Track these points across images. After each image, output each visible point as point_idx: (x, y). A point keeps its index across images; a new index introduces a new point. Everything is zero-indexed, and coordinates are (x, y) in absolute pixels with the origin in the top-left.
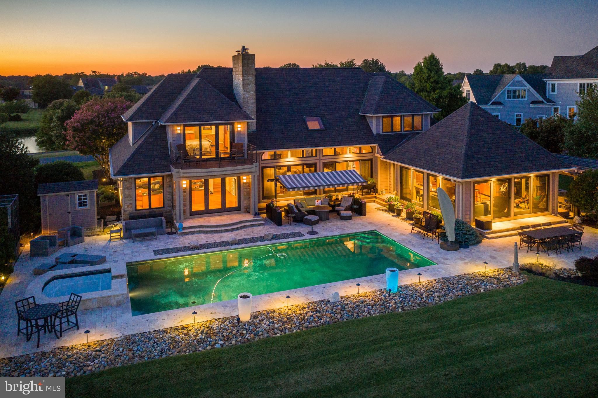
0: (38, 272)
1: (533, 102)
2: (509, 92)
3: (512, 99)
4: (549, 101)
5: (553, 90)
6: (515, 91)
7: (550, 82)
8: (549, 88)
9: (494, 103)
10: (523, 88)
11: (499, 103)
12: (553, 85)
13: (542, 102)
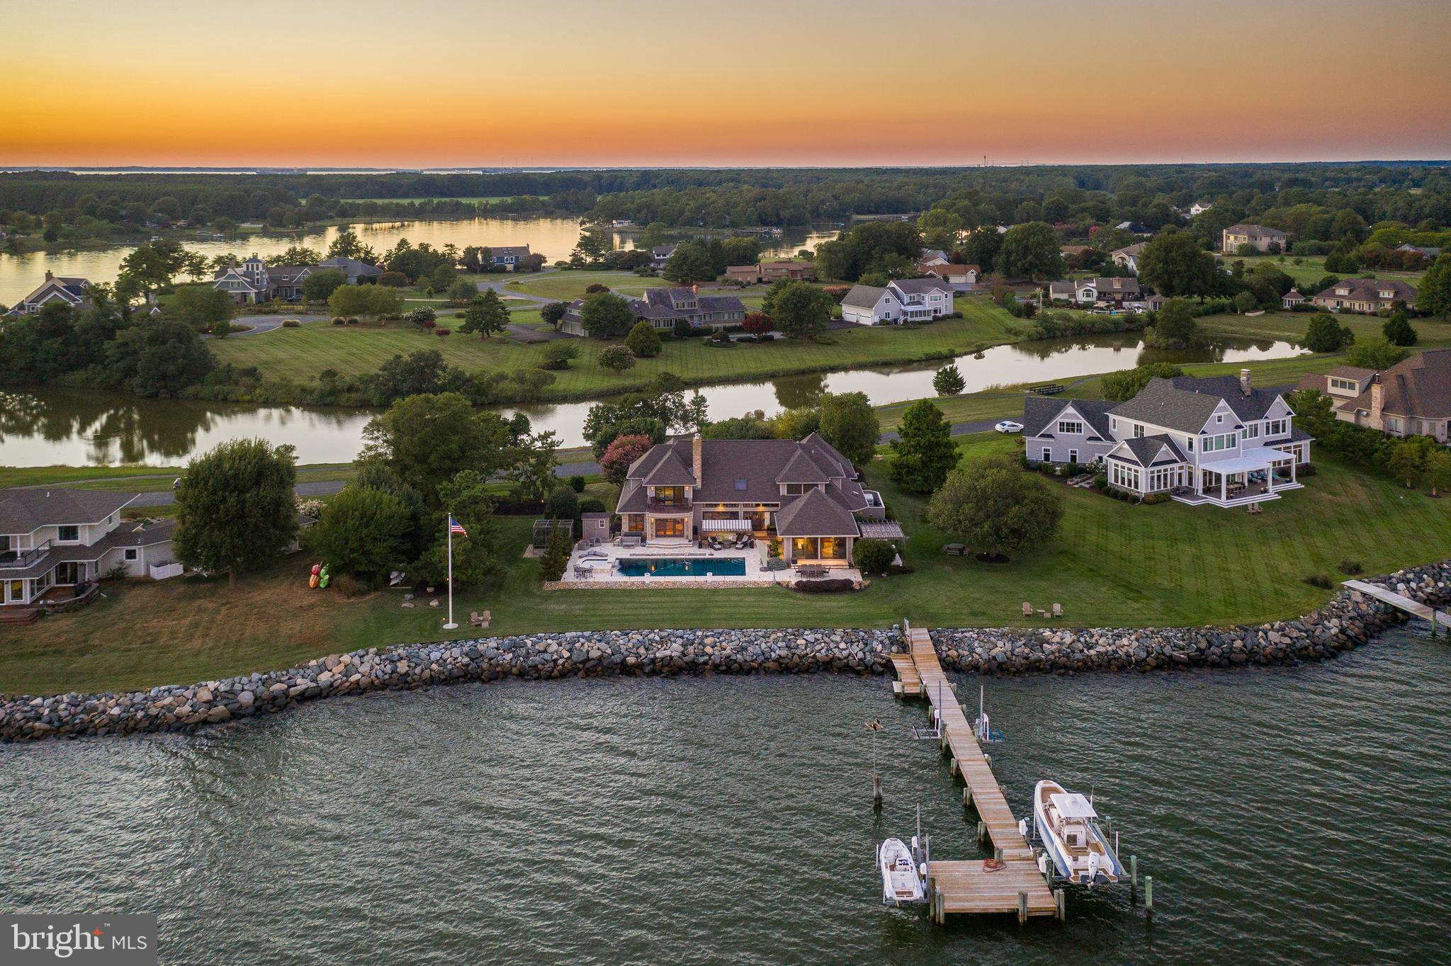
0: (580, 557)
1: (1090, 439)
2: (1062, 424)
3: (1065, 433)
4: (1111, 439)
5: (1114, 427)
6: (1068, 424)
7: (1112, 417)
8: (1111, 423)
9: (1043, 436)
10: (1079, 421)
11: (1050, 436)
12: (1114, 420)
13: (1098, 439)
